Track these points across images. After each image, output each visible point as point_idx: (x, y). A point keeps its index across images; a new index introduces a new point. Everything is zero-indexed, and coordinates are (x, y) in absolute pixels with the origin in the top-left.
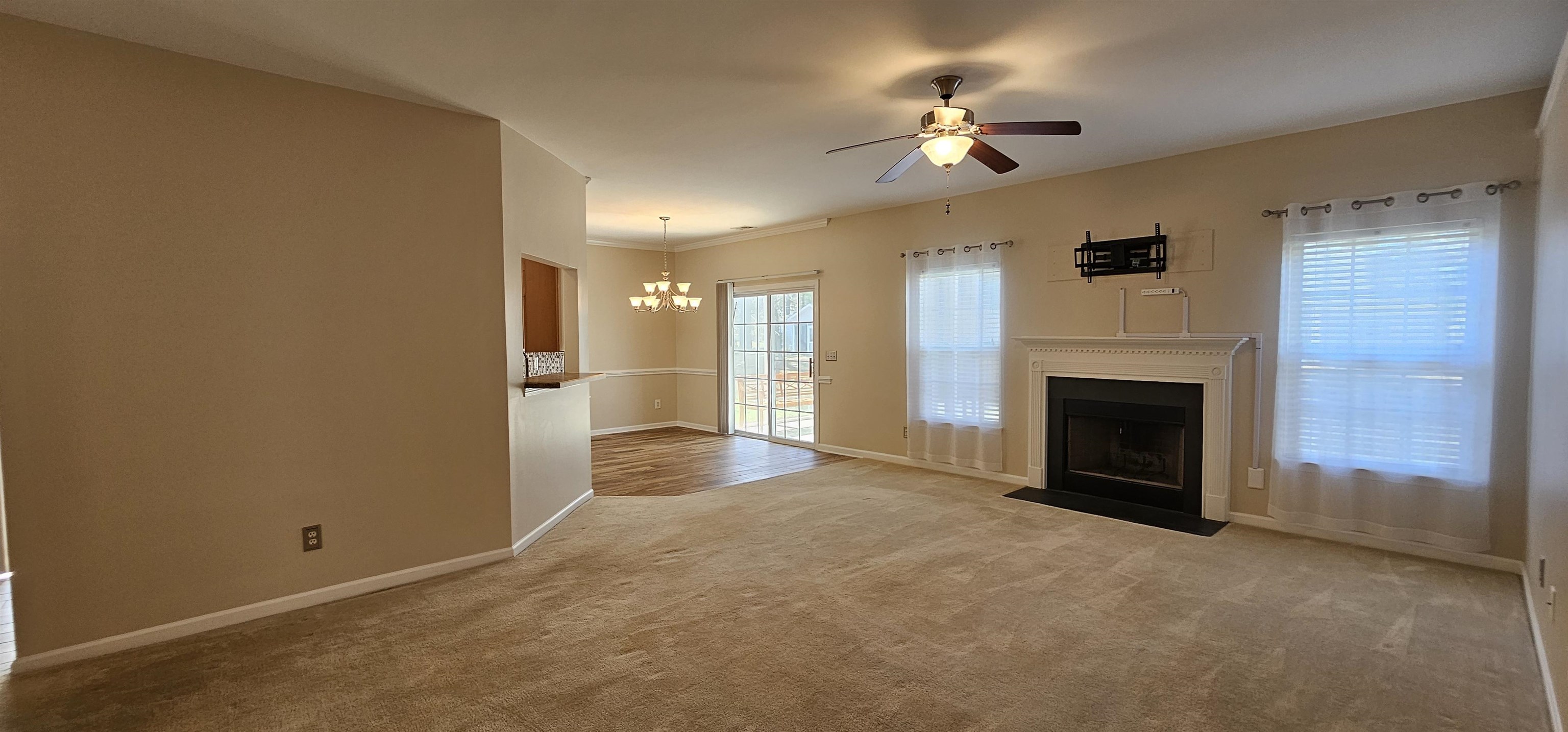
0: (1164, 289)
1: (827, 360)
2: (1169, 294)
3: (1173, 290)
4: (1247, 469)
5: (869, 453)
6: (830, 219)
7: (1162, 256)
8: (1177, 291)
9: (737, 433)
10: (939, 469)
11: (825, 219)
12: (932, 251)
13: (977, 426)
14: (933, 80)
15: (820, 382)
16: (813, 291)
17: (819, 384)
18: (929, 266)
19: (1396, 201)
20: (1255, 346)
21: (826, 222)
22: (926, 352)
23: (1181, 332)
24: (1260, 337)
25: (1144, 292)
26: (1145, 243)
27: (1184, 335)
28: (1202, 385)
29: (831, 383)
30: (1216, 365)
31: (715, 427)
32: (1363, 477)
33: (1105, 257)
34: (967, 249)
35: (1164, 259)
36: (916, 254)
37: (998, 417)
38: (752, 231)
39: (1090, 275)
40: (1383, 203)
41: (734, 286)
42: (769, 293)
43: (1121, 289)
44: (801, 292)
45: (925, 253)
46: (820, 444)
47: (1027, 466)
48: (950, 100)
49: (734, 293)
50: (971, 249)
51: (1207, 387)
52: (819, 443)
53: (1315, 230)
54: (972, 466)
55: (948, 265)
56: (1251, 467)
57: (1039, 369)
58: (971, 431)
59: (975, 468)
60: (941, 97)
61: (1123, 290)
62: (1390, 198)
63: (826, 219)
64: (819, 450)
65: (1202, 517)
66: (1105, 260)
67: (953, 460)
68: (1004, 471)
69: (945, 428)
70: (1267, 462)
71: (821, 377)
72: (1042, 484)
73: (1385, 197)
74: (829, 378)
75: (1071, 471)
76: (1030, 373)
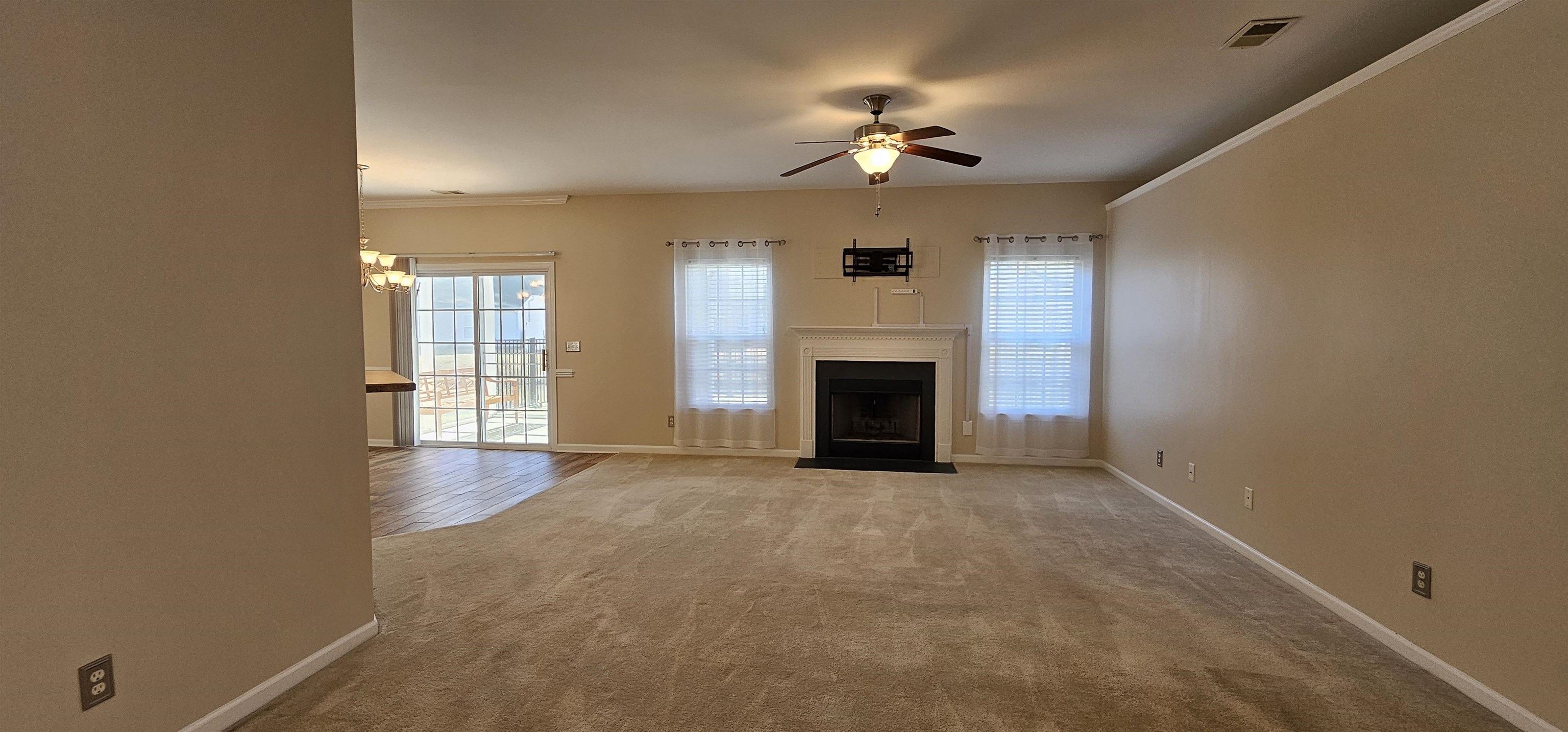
0: (907, 290)
1: (567, 352)
2: (910, 294)
3: (914, 290)
4: (962, 422)
5: (626, 447)
6: (571, 196)
7: (910, 264)
8: (916, 292)
9: (425, 445)
10: (712, 454)
11: (565, 196)
12: (704, 243)
13: (751, 408)
14: (868, 97)
15: (557, 376)
16: (544, 274)
17: (557, 378)
18: (699, 256)
19: (1048, 239)
20: (967, 333)
21: (566, 199)
22: (697, 341)
23: (919, 323)
24: (970, 327)
25: (894, 291)
26: (895, 252)
27: (921, 326)
28: (935, 363)
29: (573, 376)
30: (946, 348)
31: (389, 441)
32: (1030, 419)
33: (866, 261)
34: (740, 244)
35: (911, 267)
36: (685, 244)
37: (766, 400)
38: (461, 197)
39: (854, 275)
40: (1040, 240)
41: (416, 263)
42: (476, 274)
43: (875, 288)
44: (525, 275)
45: (695, 243)
46: (558, 445)
47: (799, 440)
48: (879, 116)
49: (417, 271)
50: (744, 244)
51: (938, 364)
52: (558, 443)
53: (1003, 254)
54: (747, 447)
55: (719, 258)
56: (965, 420)
57: (810, 354)
58: (747, 413)
59: (750, 448)
60: (871, 113)
61: (877, 289)
62: (1044, 237)
63: (567, 196)
64: (558, 451)
65: (935, 461)
66: (866, 263)
67: (729, 443)
68: (777, 447)
69: (719, 413)
70: (975, 416)
71: (558, 370)
72: (813, 455)
73: (1041, 236)
74: (571, 371)
75: (834, 440)
76: (802, 359)
